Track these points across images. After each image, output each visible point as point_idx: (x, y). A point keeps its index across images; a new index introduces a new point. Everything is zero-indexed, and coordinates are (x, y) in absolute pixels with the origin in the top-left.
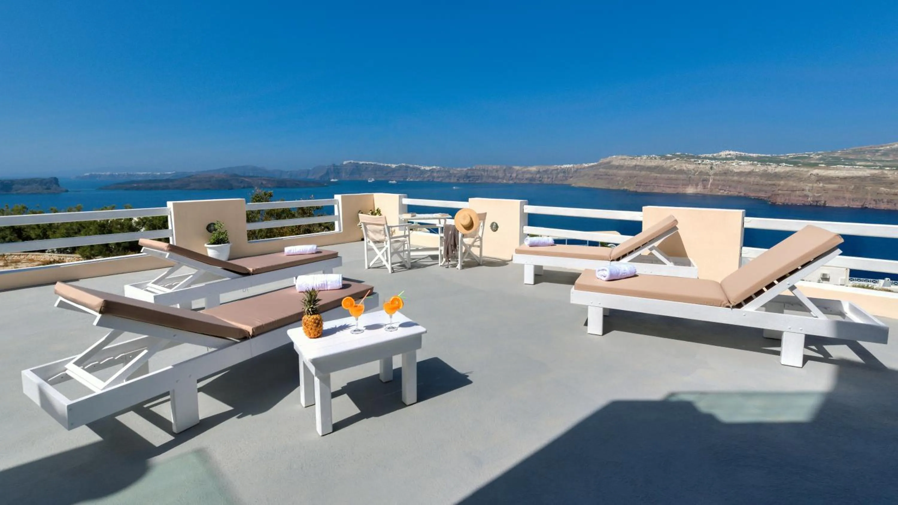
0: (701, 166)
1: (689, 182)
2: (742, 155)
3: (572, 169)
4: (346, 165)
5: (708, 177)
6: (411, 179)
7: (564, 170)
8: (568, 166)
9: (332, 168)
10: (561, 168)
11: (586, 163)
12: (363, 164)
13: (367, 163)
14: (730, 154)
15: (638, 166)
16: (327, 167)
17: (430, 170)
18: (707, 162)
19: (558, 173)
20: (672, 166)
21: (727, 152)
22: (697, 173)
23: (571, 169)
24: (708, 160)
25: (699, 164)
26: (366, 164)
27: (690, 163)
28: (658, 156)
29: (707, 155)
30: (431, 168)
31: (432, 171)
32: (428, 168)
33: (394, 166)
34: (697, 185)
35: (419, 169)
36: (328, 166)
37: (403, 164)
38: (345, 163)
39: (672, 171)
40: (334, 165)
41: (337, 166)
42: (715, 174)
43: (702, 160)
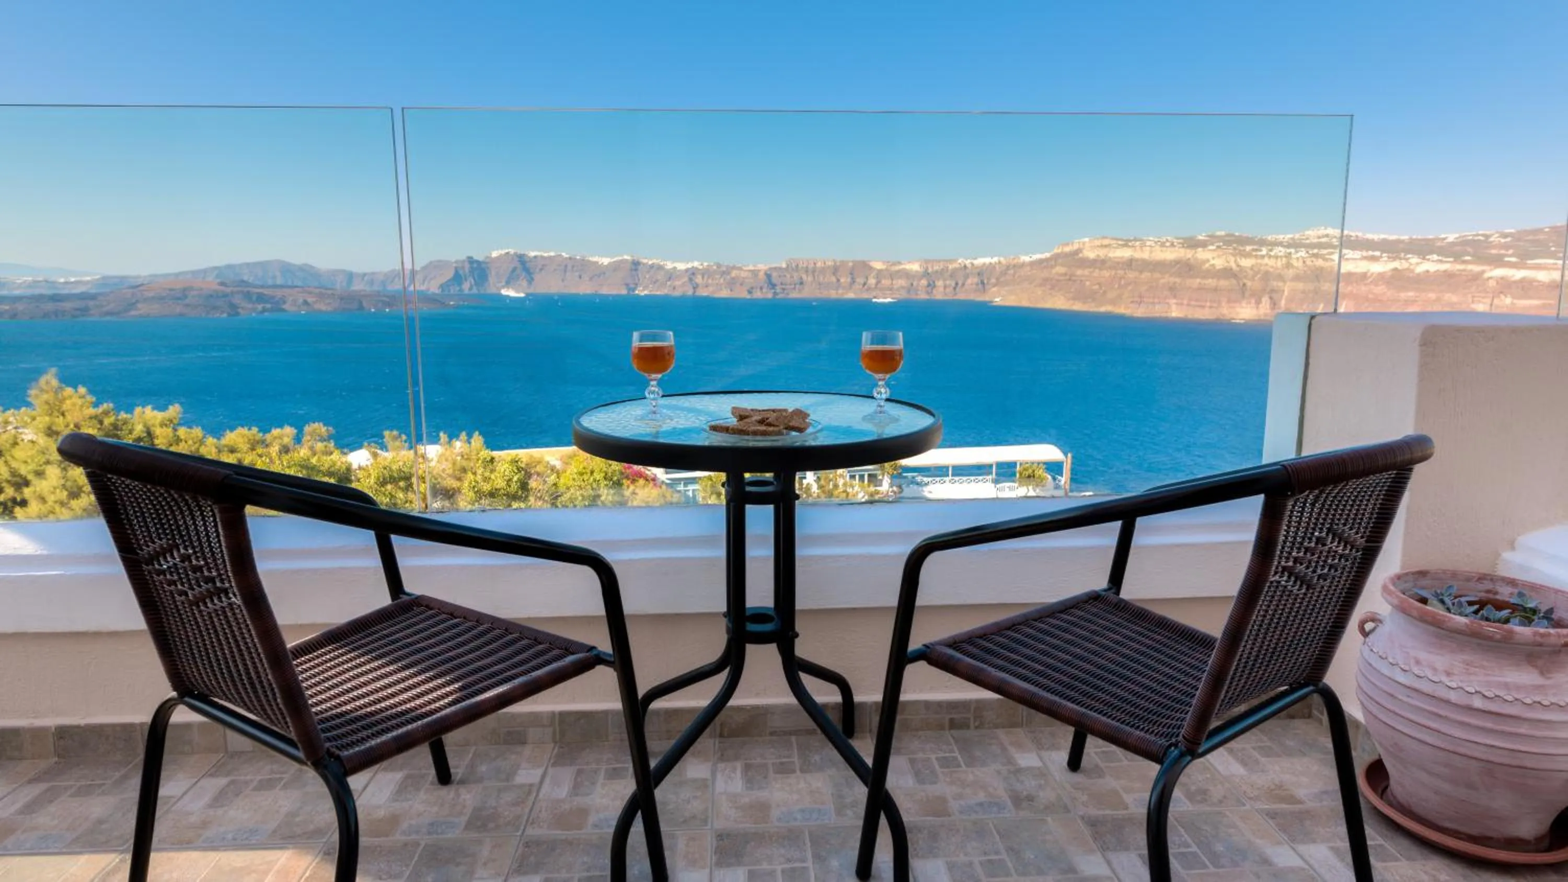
0: (1266, 260)
1: (1242, 293)
2: (1351, 236)
3: (997, 266)
4: (498, 258)
5: (1281, 284)
6: (644, 290)
7: (978, 270)
8: (987, 260)
9: (467, 266)
10: (972, 264)
11: (1026, 254)
12: (535, 257)
13: (546, 255)
14: (1327, 236)
15: (1137, 260)
16: (454, 265)
17: (687, 270)
18: (1280, 251)
19: (967, 277)
20: (1208, 261)
21: (1322, 231)
22: (1259, 276)
23: (994, 267)
24: (1280, 248)
25: (1263, 257)
26: (542, 257)
27: (1247, 255)
28: (1178, 239)
29: (1280, 237)
30: (689, 265)
31: (692, 273)
32: (681, 266)
33: (606, 261)
34: (1258, 302)
35: (660, 268)
36: (456, 262)
37: (626, 257)
38: (495, 254)
39: (1208, 271)
40: (471, 260)
41: (477, 262)
42: (1297, 278)
43: (1270, 248)
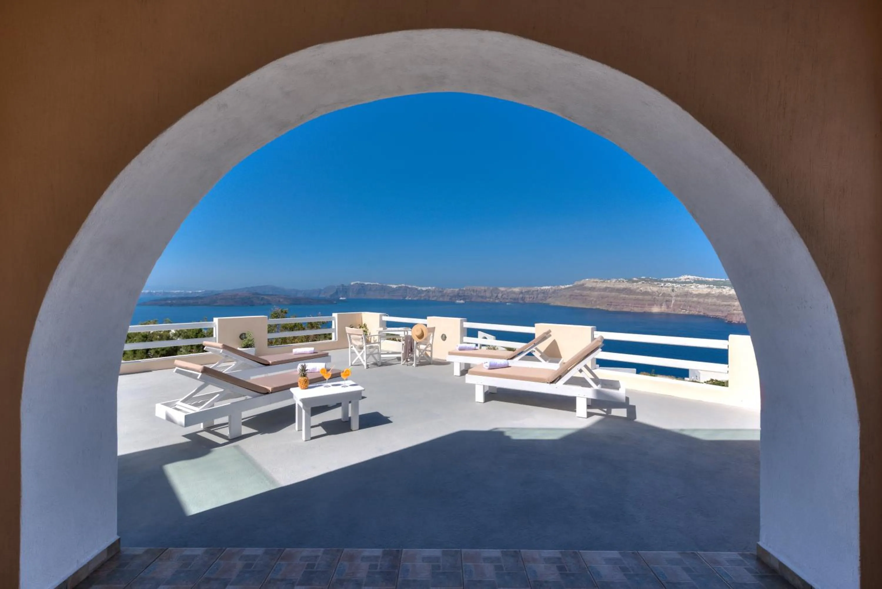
0: (664, 288)
1: (654, 302)
2: (699, 279)
3: (551, 290)
4: (353, 285)
5: (670, 298)
6: (409, 297)
7: (543, 291)
8: (547, 287)
9: (341, 288)
10: (541, 289)
11: (563, 285)
12: (368, 285)
14: (689, 279)
15: (608, 288)
16: (337, 287)
17: (426, 290)
18: (669, 285)
19: (538, 294)
20: (638, 288)
21: (686, 277)
22: (661, 295)
23: (549, 290)
24: (669, 284)
25: (662, 286)
26: (371, 285)
27: (655, 286)
28: (626, 279)
29: (669, 279)
30: (427, 288)
31: (428, 291)
33: (394, 286)
34: (661, 305)
35: (416, 289)
38: (352, 283)
39: (639, 293)
40: (343, 285)
41: (346, 286)
42: (677, 296)
43: (664, 283)
